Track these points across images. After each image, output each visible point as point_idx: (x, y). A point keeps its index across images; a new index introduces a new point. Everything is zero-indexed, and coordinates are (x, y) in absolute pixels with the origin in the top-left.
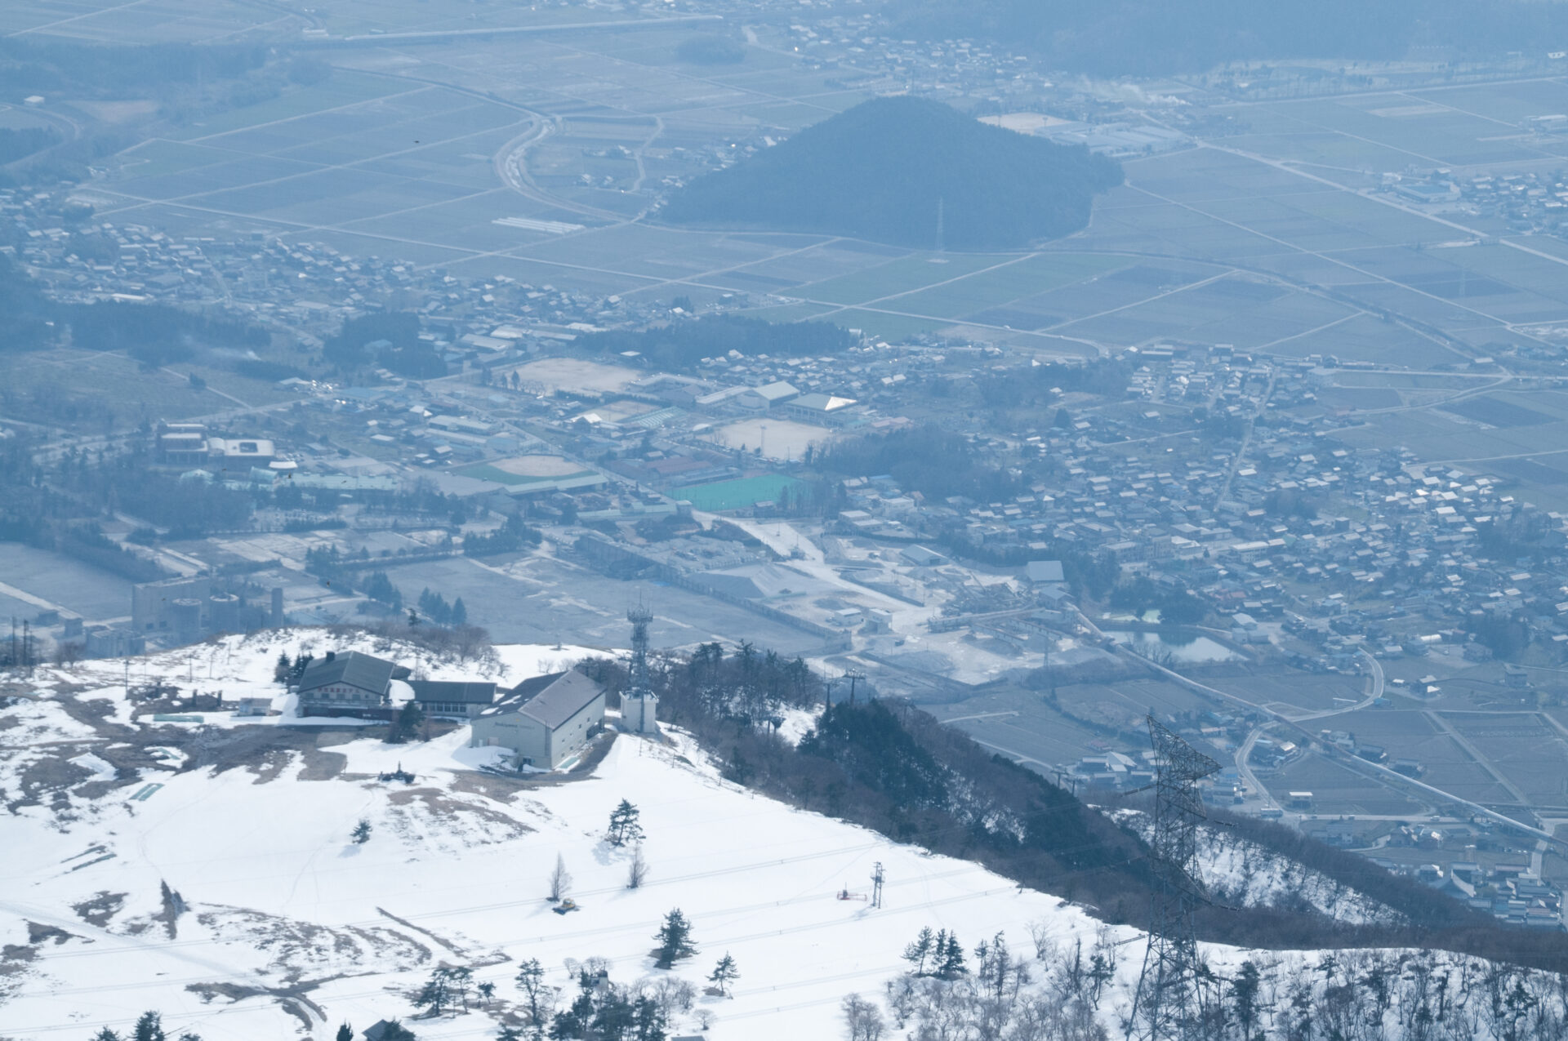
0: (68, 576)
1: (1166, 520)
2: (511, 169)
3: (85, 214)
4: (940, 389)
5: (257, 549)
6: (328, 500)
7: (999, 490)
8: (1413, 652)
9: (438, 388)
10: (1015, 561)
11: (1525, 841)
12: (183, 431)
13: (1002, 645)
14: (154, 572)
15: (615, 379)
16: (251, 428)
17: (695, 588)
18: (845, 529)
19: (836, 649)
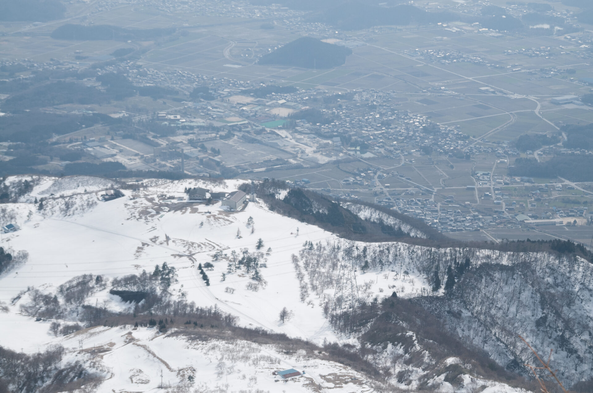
0: (141, 145)
1: (361, 127)
2: (227, 53)
3: (140, 67)
4: (315, 100)
5: (178, 139)
6: (192, 128)
7: (328, 122)
8: (410, 154)
9: (213, 103)
10: (330, 137)
11: (431, 193)
12: (162, 114)
13: (328, 155)
14: (158, 145)
15: (249, 100)
16: (176, 113)
17: (266, 145)
18: (296, 131)
19: (295, 157)
